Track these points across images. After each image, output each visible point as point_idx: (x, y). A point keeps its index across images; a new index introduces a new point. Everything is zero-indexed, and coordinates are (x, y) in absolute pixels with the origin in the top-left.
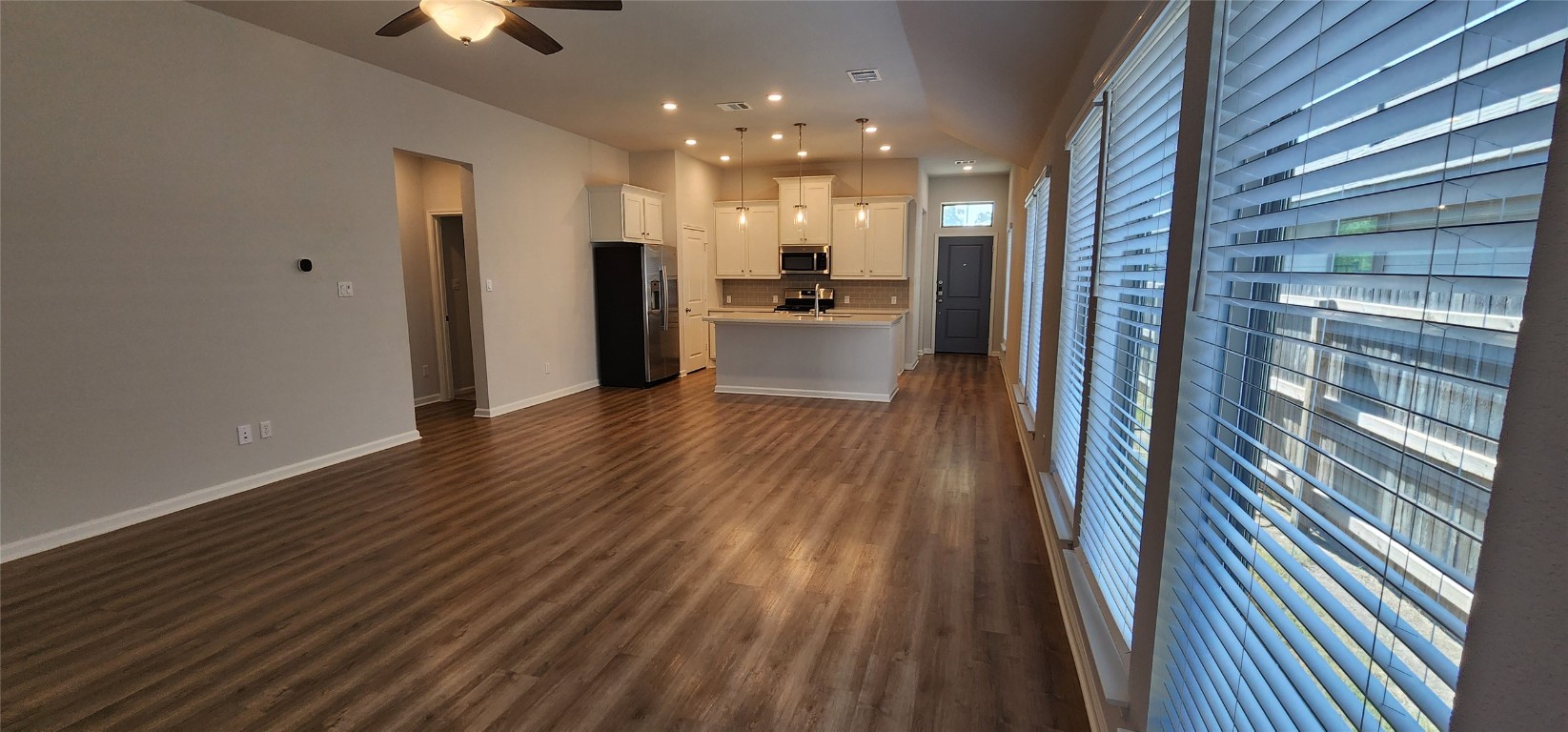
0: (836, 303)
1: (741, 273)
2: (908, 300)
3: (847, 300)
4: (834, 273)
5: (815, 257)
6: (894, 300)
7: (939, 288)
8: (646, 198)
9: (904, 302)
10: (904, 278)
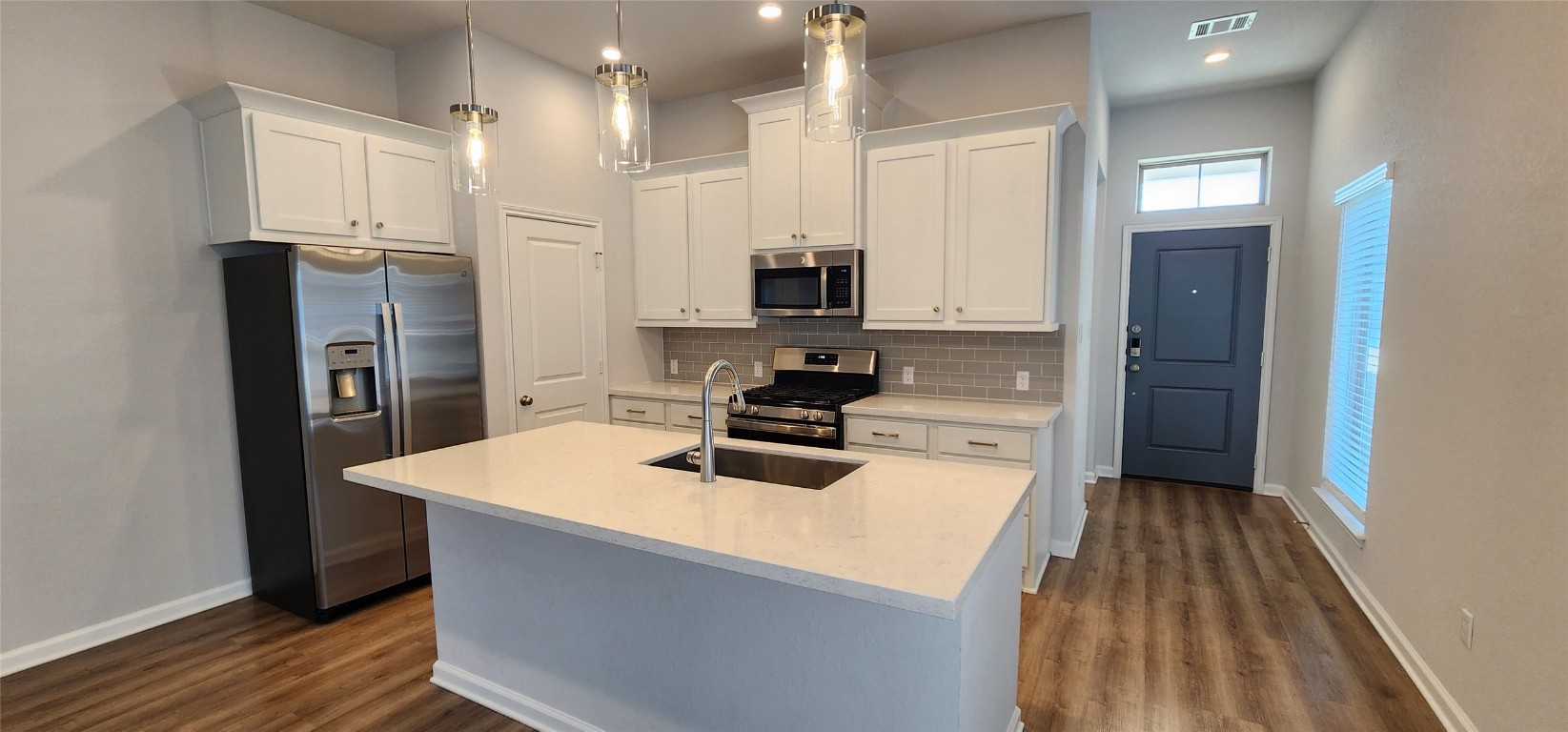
0: (885, 380)
1: (680, 315)
2: (1061, 381)
3: (908, 377)
4: (870, 312)
5: (824, 277)
6: (1023, 381)
7: (1133, 342)
8: (369, 136)
9: (1050, 387)
10: (1049, 326)
